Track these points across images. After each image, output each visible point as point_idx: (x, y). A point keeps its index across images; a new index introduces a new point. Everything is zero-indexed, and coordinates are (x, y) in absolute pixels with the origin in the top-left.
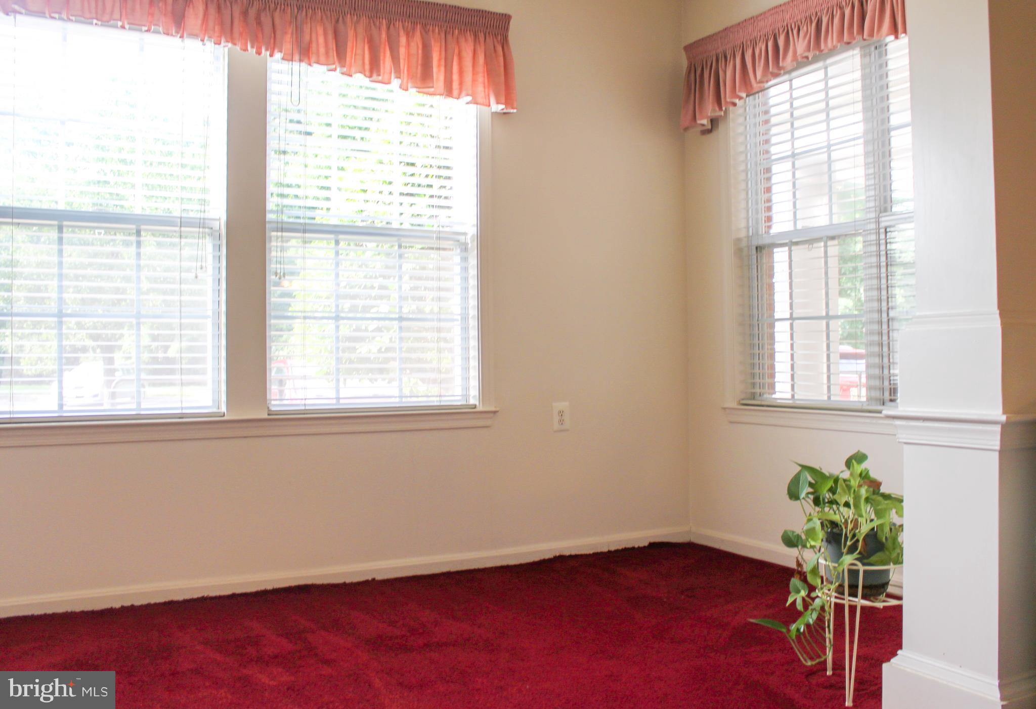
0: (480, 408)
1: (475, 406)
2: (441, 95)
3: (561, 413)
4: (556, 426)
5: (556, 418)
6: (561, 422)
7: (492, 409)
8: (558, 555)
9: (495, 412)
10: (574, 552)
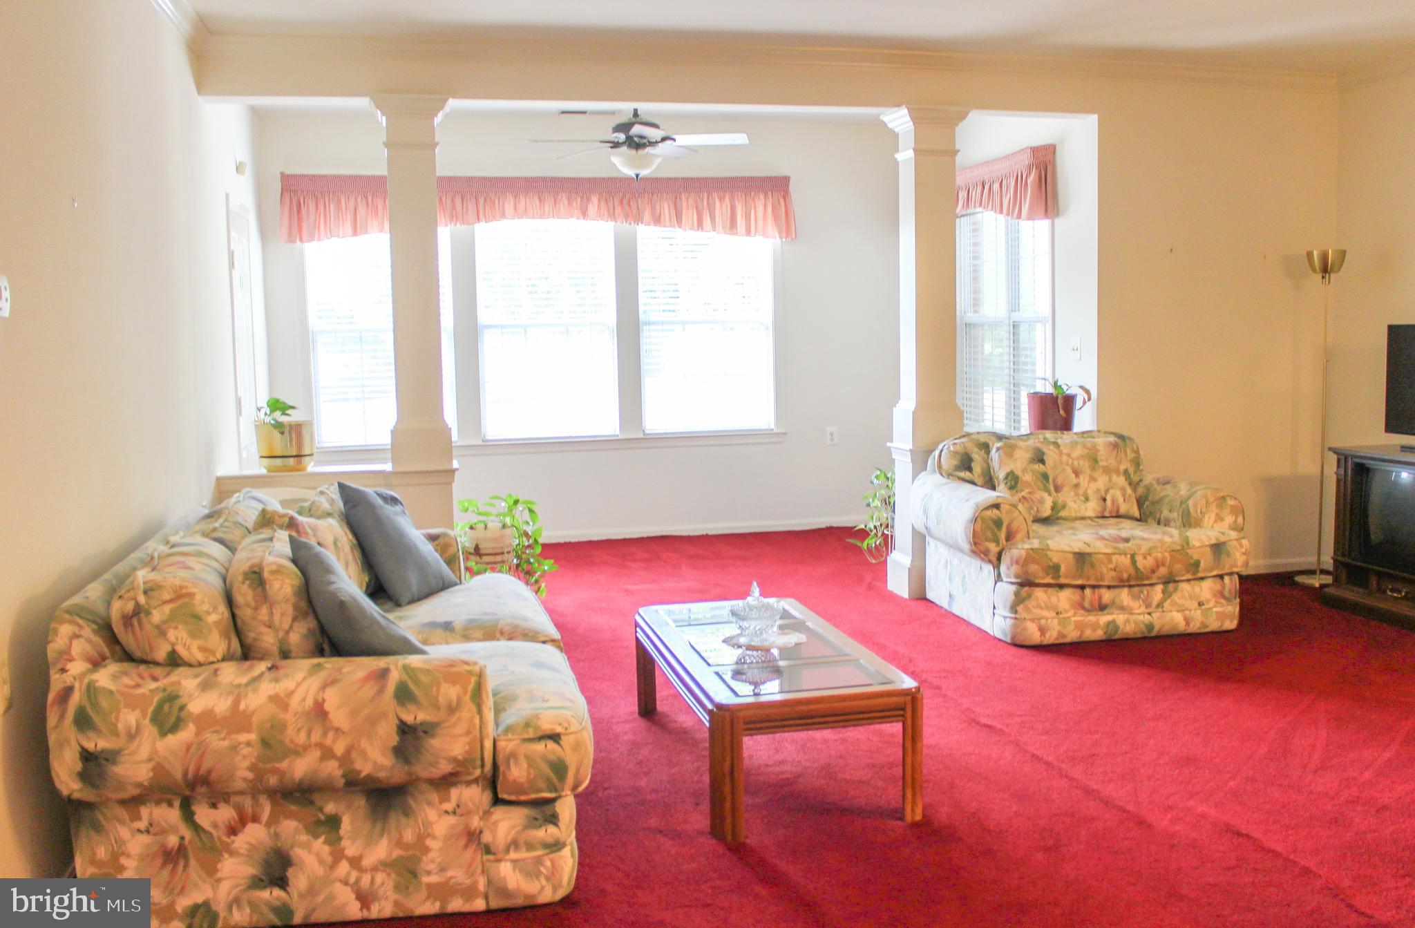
0: (776, 431)
1: (773, 430)
2: (743, 235)
3: (832, 434)
4: (829, 442)
5: (829, 437)
6: (832, 439)
7: (783, 431)
8: (829, 526)
9: (785, 434)
10: (840, 525)
